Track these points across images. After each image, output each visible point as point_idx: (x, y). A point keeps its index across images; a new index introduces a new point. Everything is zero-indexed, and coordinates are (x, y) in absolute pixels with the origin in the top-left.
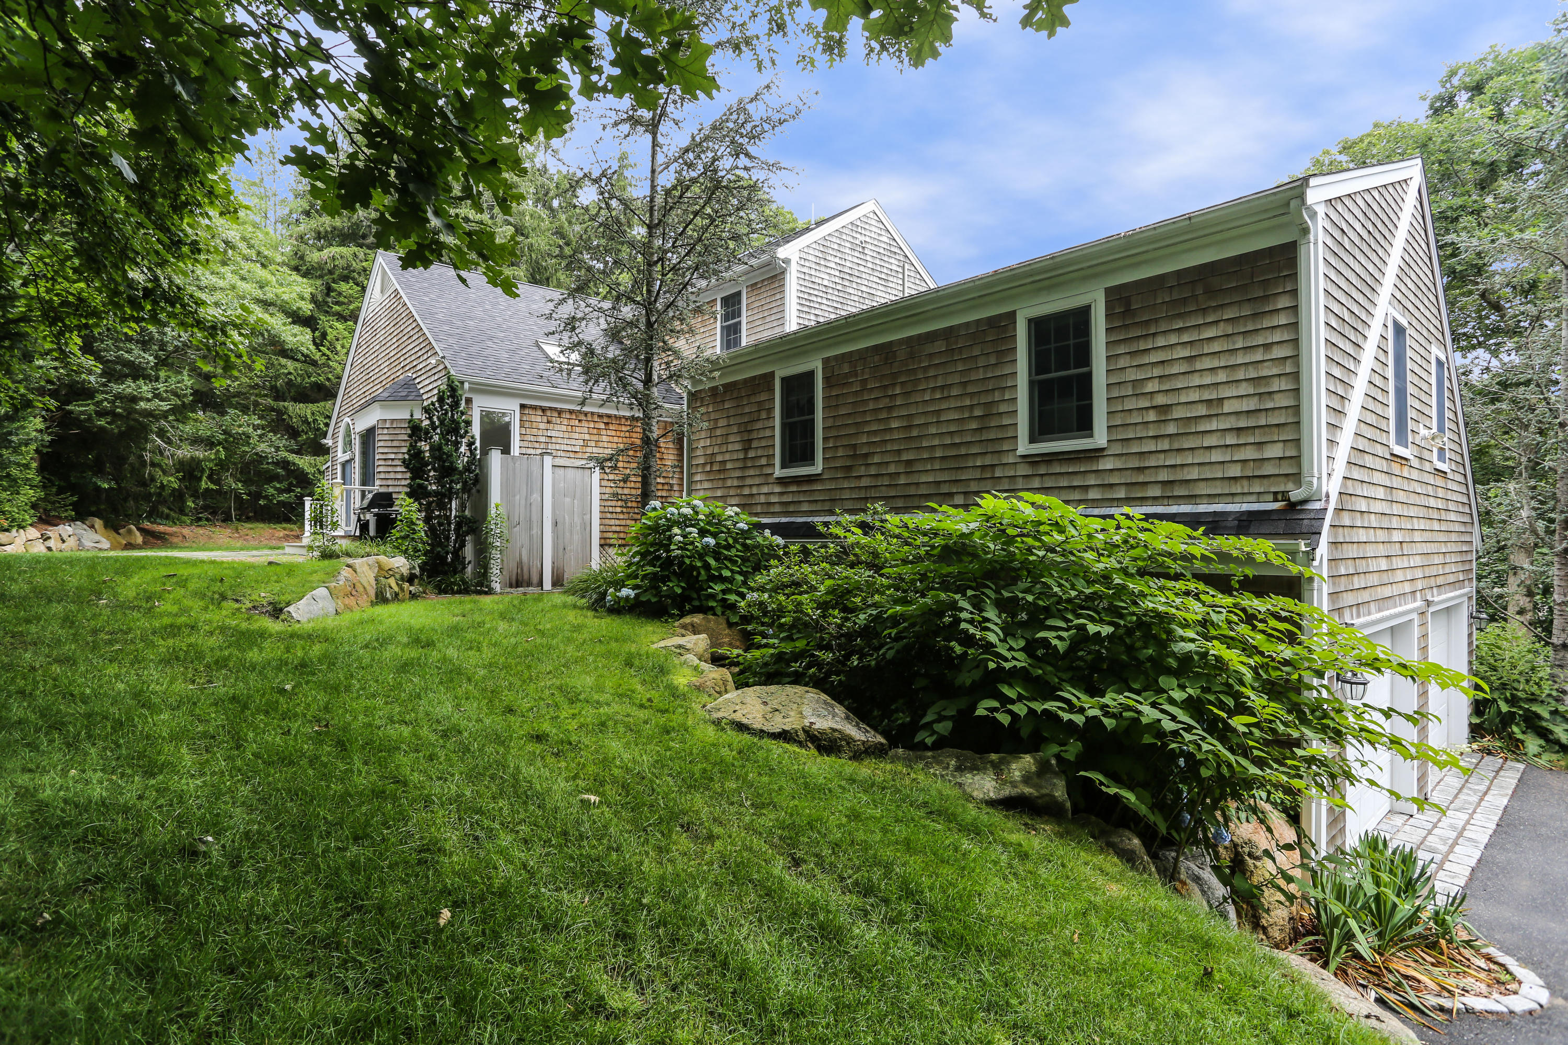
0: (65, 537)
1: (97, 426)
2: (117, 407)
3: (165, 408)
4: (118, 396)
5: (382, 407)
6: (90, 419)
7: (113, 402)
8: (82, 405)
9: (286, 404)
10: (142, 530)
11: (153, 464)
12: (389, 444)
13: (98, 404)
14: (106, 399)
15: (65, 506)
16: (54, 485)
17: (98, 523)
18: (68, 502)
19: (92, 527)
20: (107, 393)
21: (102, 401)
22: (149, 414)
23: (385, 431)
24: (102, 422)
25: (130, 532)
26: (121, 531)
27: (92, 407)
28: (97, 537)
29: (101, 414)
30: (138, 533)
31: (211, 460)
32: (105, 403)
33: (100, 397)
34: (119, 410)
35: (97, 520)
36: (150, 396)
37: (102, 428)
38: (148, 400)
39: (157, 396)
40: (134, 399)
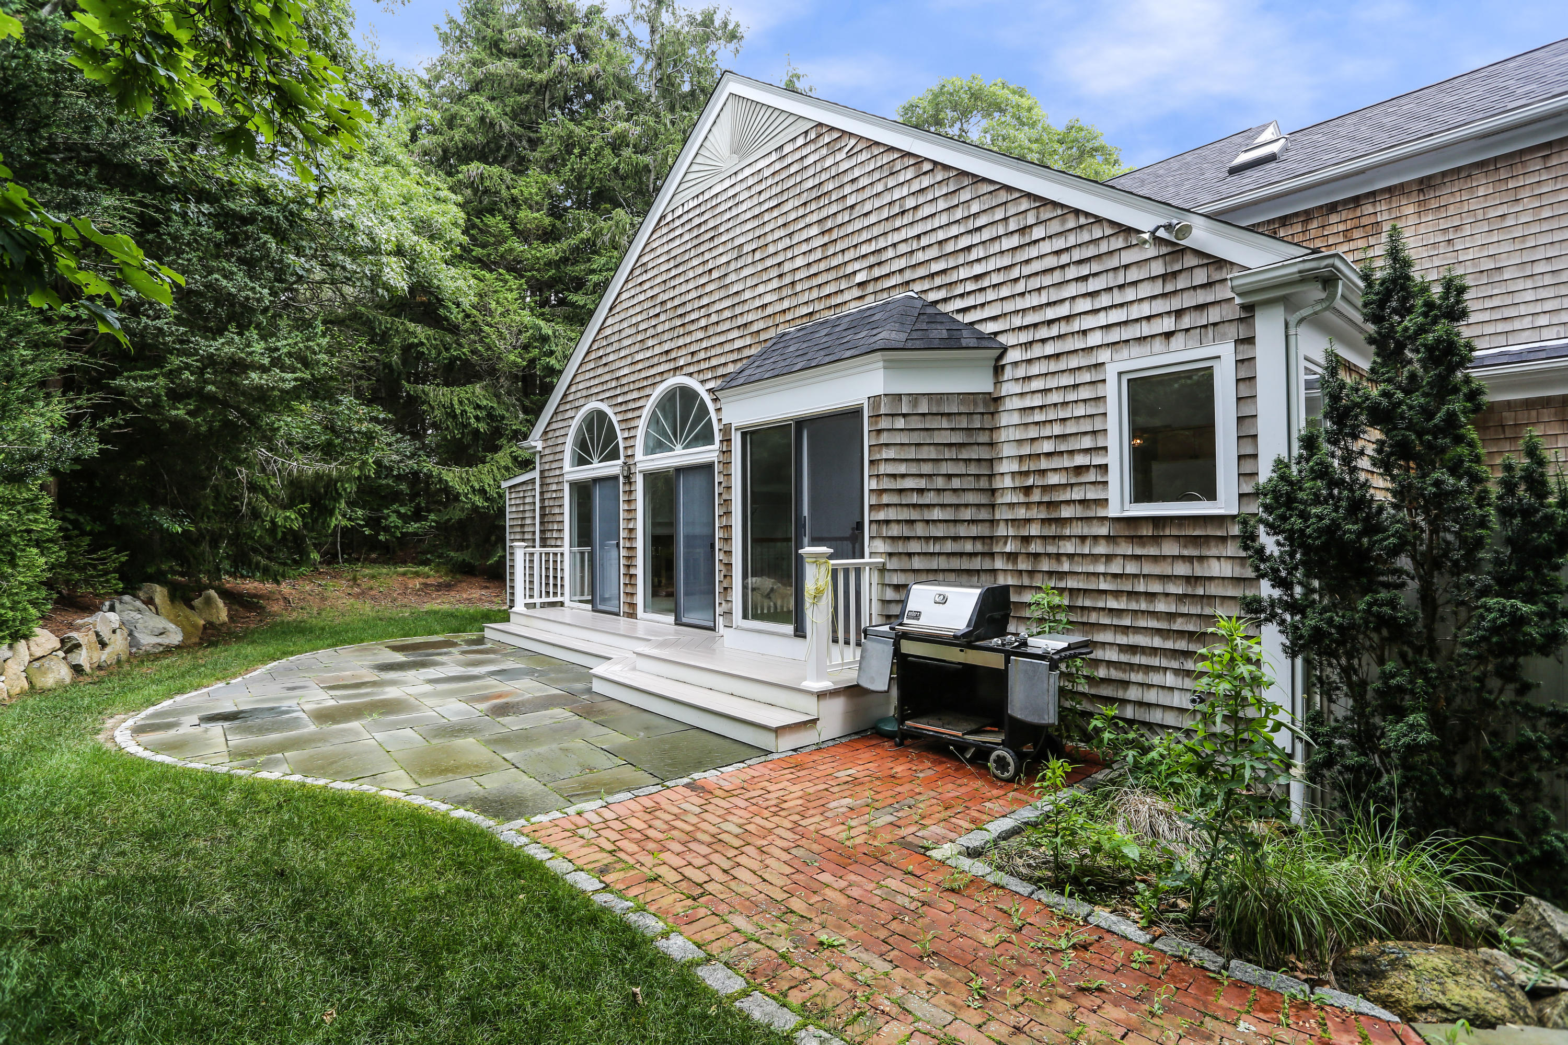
0: (106, 635)
1: (167, 420)
2: (206, 382)
3: (288, 386)
4: (210, 361)
5: (889, 366)
6: (156, 405)
7: (201, 372)
8: (142, 378)
9: (426, 388)
10: (226, 595)
11: (253, 487)
12: (911, 454)
13: (172, 375)
14: (187, 367)
15: (106, 573)
16: (83, 533)
17: (160, 593)
18: (111, 566)
19: (149, 602)
20: (188, 354)
21: (180, 370)
22: (262, 396)
23: (900, 423)
24: (180, 412)
25: (209, 601)
26: (197, 602)
27: (162, 381)
28: (161, 623)
29: (176, 396)
30: (220, 603)
31: (351, 479)
32: (186, 374)
33: (176, 361)
34: (211, 388)
35: (158, 588)
36: (266, 361)
37: (178, 425)
38: (264, 369)
39: (276, 362)
40: (239, 366)
